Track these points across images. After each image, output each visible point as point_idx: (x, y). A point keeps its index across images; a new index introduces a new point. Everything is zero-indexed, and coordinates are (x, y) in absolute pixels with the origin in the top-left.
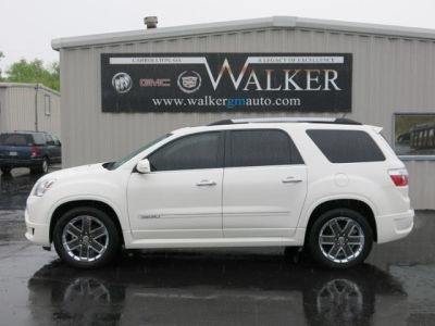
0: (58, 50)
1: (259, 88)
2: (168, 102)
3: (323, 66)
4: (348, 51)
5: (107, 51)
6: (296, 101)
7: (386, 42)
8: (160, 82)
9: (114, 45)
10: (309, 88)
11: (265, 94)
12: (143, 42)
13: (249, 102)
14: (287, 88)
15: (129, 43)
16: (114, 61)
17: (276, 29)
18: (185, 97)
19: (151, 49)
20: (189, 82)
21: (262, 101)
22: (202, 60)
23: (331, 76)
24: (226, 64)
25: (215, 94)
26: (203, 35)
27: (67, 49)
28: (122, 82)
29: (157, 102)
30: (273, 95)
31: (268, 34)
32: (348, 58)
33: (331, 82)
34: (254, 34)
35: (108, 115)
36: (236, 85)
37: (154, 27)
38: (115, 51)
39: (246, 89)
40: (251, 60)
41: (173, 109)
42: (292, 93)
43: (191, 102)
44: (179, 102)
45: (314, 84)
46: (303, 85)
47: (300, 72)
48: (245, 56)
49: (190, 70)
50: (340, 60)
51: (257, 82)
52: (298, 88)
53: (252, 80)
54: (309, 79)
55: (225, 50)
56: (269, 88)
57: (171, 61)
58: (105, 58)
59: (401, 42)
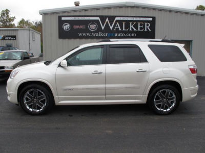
0: (41, 14)
1: (120, 29)
2: (84, 35)
3: (144, 21)
4: (154, 16)
5: (61, 15)
6: (135, 35)
7: (168, 13)
8: (81, 27)
9: (64, 12)
10: (139, 30)
11: (122, 32)
12: (75, 11)
13: (116, 35)
14: (131, 30)
15: (69, 11)
16: (63, 19)
17: (127, 7)
18: (91, 32)
19: (77, 14)
20: (93, 27)
21: (121, 35)
22: (98, 18)
23: (148, 25)
24: (107, 20)
25: (103, 32)
26: (98, 8)
27: (45, 14)
28: (67, 27)
29: (80, 35)
30: (125, 32)
31: (124, 9)
32: (154, 18)
33: (147, 27)
34: (118, 9)
35: (61, 40)
36: (111, 28)
37: (78, 5)
38: (64, 15)
39: (115, 30)
40: (117, 19)
41: (87, 37)
42: (133, 32)
43: (94, 35)
44: (89, 35)
45: (141, 28)
46: (137, 28)
47: (136, 23)
48: (114, 17)
49: (93, 22)
50: (151, 19)
51: (119, 27)
52: (135, 30)
53: (117, 26)
54: (139, 26)
55: (107, 15)
56: (124, 29)
57: (86, 18)
58: (60, 17)
59: (173, 13)
